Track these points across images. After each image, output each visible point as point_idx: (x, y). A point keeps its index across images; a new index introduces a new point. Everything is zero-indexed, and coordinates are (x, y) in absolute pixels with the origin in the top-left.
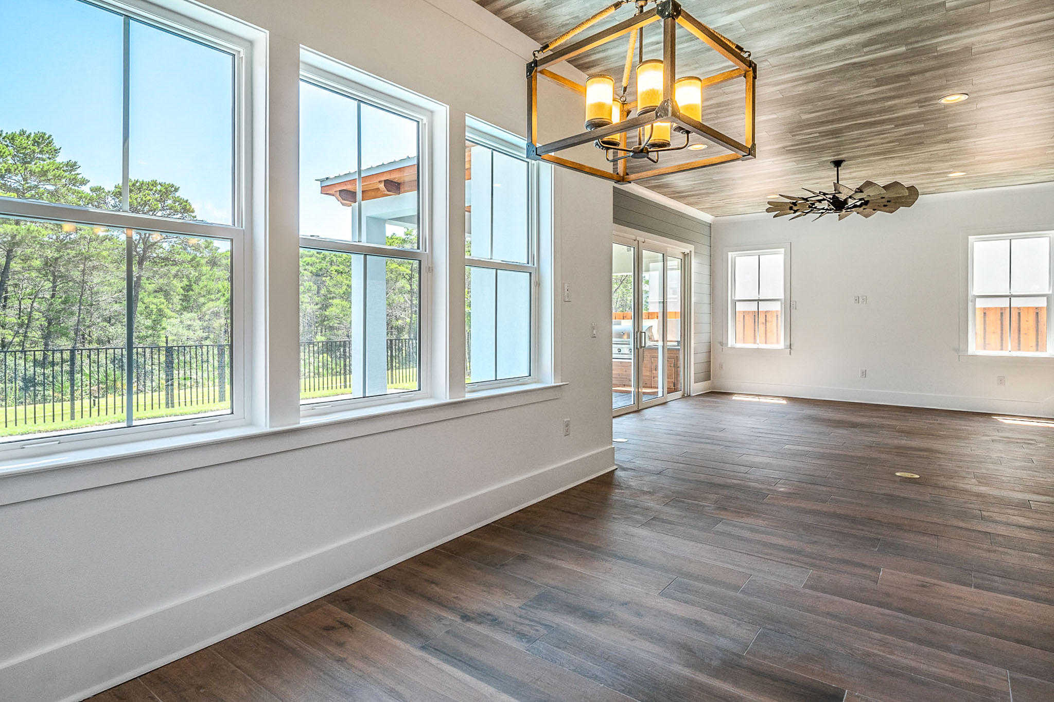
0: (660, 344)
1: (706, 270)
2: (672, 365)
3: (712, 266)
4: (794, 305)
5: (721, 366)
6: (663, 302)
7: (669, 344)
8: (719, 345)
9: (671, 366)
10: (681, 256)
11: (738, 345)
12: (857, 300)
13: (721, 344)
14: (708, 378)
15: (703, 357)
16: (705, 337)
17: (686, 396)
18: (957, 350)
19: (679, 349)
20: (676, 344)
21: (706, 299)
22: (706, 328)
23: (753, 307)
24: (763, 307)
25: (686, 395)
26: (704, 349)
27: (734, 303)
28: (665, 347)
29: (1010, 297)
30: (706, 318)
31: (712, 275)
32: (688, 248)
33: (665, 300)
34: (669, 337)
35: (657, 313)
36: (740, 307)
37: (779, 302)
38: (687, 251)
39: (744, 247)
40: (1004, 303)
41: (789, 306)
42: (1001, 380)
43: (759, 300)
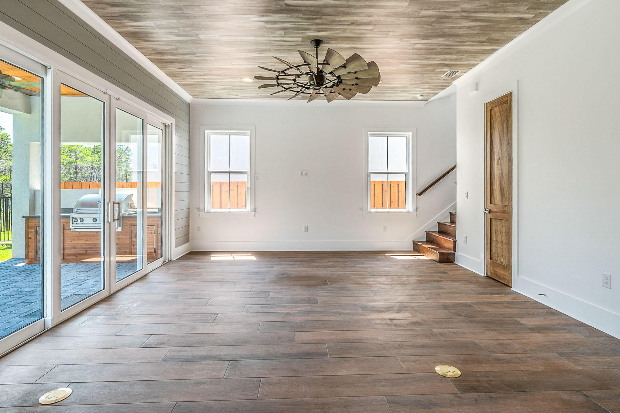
0: (139, 211)
1: (185, 144)
2: (153, 232)
3: (190, 141)
4: (258, 177)
5: (199, 229)
6: (143, 172)
7: (149, 211)
8: (197, 211)
9: (151, 233)
10: (162, 127)
11: (213, 210)
12: (302, 174)
13: (199, 209)
14: (187, 240)
15: (182, 223)
16: (184, 204)
17: (168, 263)
18: (361, 209)
19: (159, 217)
20: (157, 210)
21: (185, 170)
22: (185, 195)
23: (224, 178)
24: (234, 178)
25: (167, 261)
26: (183, 214)
27: (210, 173)
28: (145, 215)
29: (388, 173)
30: (185, 187)
31: (191, 149)
32: (169, 120)
33: (145, 171)
34: (149, 204)
35: (137, 182)
36: (215, 178)
37: (246, 175)
38: (168, 123)
39: (217, 127)
40: (384, 178)
41: (255, 177)
42: (385, 228)
43: (229, 173)
